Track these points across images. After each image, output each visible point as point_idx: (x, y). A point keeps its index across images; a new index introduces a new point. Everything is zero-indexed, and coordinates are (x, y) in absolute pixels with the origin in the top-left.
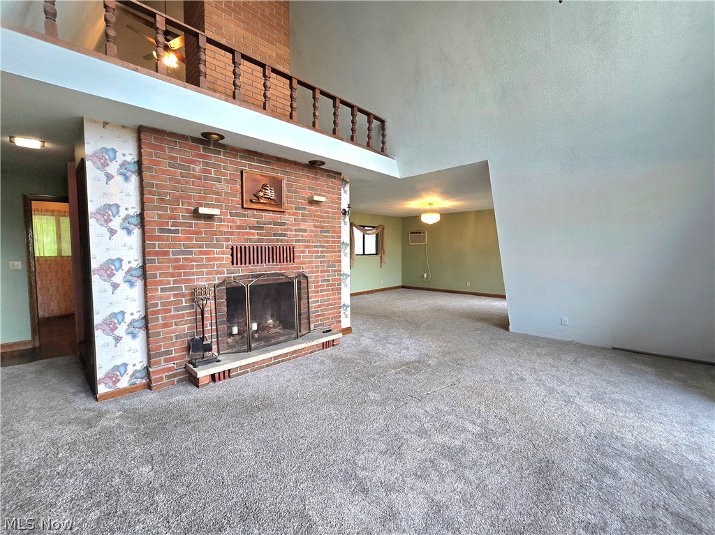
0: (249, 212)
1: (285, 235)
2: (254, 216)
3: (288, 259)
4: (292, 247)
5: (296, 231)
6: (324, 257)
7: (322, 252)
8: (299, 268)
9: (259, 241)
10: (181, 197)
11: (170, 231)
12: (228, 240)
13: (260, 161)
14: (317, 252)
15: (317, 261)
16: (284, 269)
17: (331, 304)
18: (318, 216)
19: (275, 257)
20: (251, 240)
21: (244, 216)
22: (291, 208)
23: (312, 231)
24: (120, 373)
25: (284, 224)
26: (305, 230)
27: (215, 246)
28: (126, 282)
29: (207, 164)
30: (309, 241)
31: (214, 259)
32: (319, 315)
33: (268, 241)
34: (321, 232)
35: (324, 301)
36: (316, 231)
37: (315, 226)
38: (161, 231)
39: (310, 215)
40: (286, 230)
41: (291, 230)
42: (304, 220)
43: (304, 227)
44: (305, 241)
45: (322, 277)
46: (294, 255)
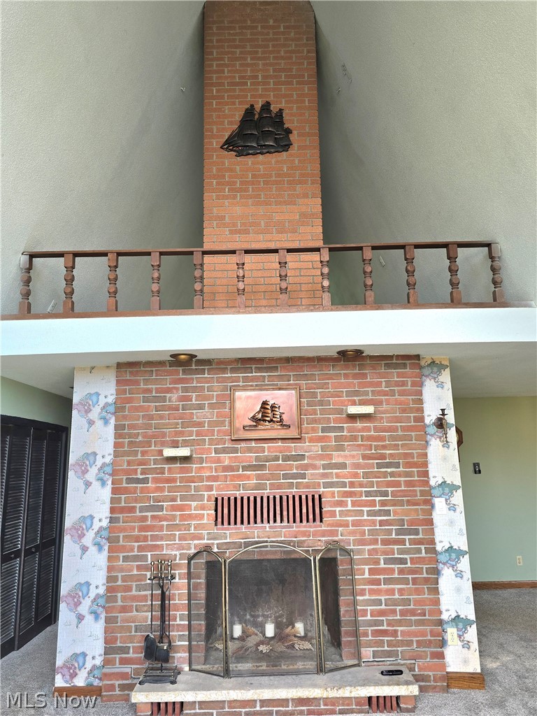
0: (243, 445)
1: (303, 476)
2: (250, 450)
3: (311, 516)
4: (317, 497)
5: (325, 467)
6: (388, 513)
7: (383, 503)
8: (334, 533)
9: (258, 487)
10: (153, 436)
11: (138, 481)
12: (210, 488)
13: (259, 370)
14: (373, 503)
15: (374, 523)
16: (304, 534)
17: (413, 613)
18: (370, 438)
19: (285, 513)
20: (246, 487)
21: (236, 451)
22: (314, 430)
23: (357, 466)
24: (78, 665)
25: (302, 457)
26: (343, 466)
27: (193, 498)
28: (95, 545)
29: (185, 390)
30: (352, 484)
31: (191, 517)
32: (385, 633)
33: (272, 486)
34: (379, 466)
35: (395, 602)
36: (367, 466)
37: (365, 457)
38: (129, 481)
39: (354, 438)
40: (306, 467)
41: (314, 467)
42: (340, 448)
43: (341, 460)
44: (344, 485)
45: (385, 553)
46: (321, 508)
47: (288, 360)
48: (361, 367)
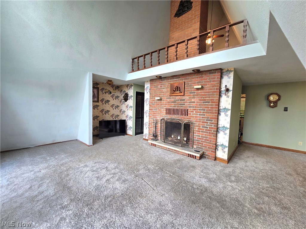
0: (172, 97)
1: (184, 105)
2: (173, 98)
3: (185, 114)
4: (187, 110)
5: (189, 102)
6: (204, 115)
7: (203, 112)
8: (190, 119)
9: (174, 107)
10: (156, 95)
11: (153, 104)
12: (165, 106)
13: (176, 78)
14: (201, 112)
15: (200, 117)
16: (183, 118)
17: (208, 140)
18: (202, 95)
19: (179, 113)
20: (172, 106)
21: (170, 98)
22: (187, 93)
23: (198, 102)
25: (184, 100)
26: (194, 102)
27: (162, 108)
29: (161, 85)
30: (196, 107)
31: (161, 112)
32: (200, 143)
33: (177, 107)
34: (204, 102)
35: (203, 137)
36: (200, 102)
37: (200, 100)
38: (152, 104)
39: (198, 95)
40: (185, 102)
41: (187, 102)
42: (194, 98)
43: (193, 101)
44: (194, 107)
45: (202, 125)
46: (187, 113)
47: (183, 75)
48: (202, 74)
